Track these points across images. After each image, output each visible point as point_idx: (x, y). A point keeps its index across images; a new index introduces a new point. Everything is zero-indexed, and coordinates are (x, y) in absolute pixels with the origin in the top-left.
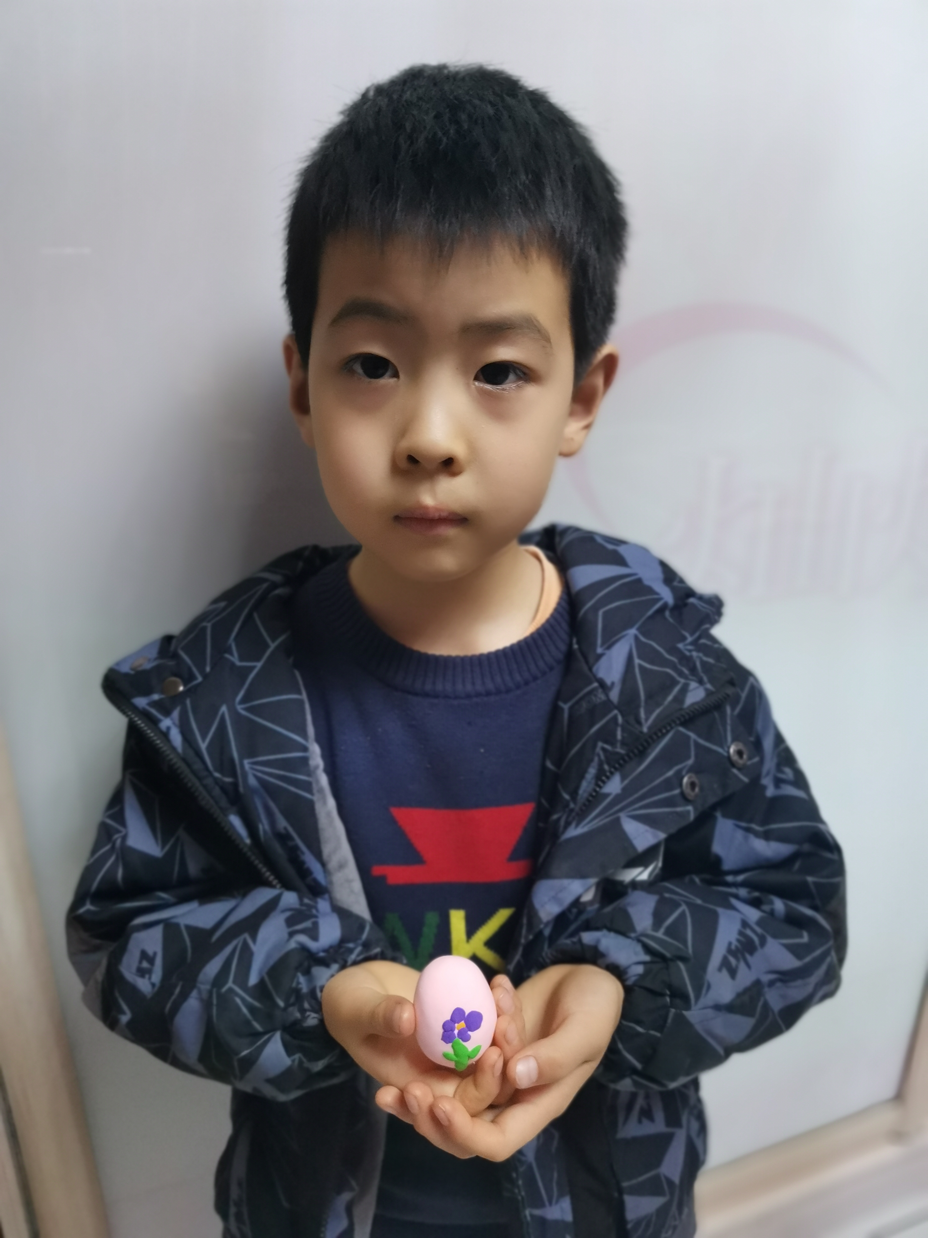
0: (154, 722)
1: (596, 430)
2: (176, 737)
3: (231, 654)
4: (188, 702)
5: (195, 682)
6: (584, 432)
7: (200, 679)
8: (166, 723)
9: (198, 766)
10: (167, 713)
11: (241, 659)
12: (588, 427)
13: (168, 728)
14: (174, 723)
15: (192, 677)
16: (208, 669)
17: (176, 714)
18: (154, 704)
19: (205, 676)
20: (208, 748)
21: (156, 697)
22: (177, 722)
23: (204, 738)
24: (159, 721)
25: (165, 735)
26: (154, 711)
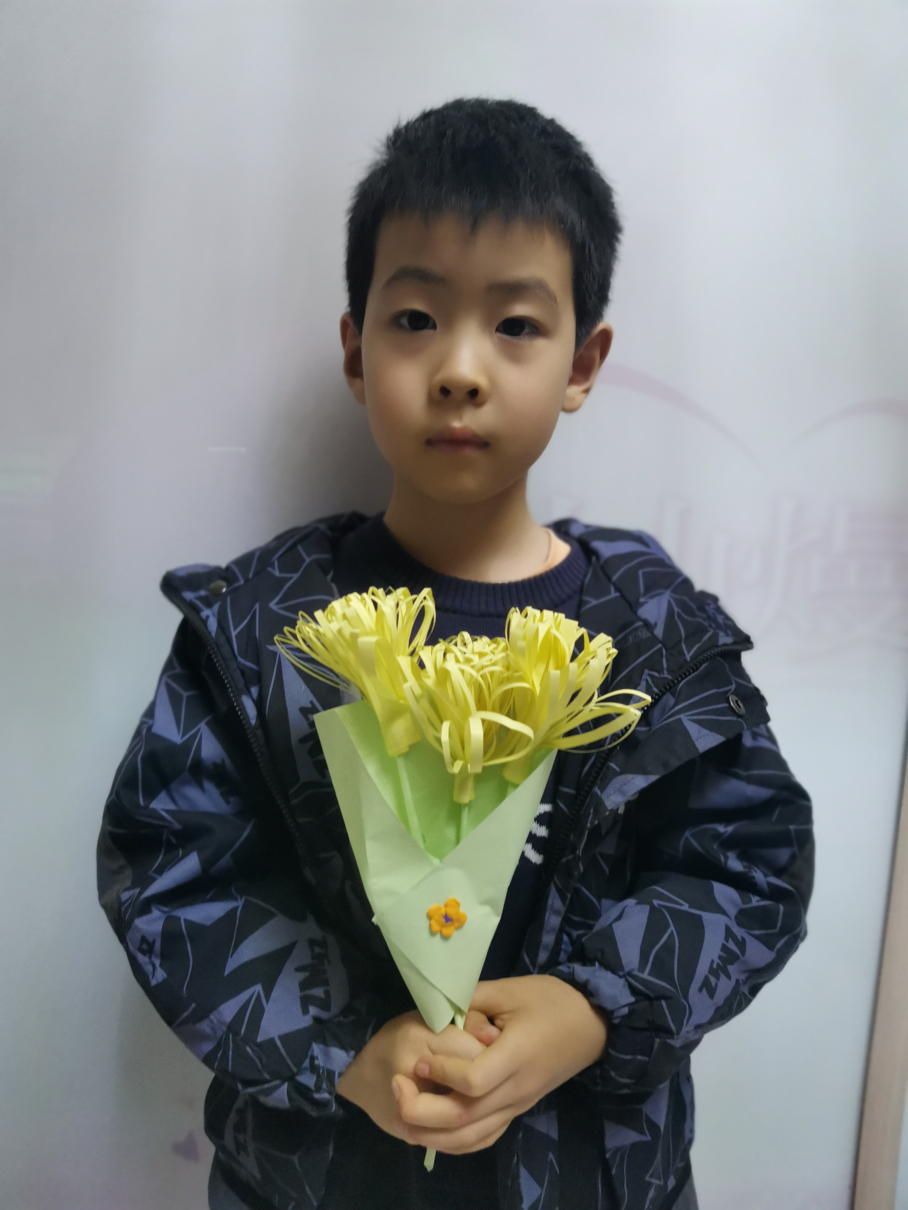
0: (198, 611)
1: (592, 392)
2: (213, 625)
3: (274, 568)
4: (229, 599)
5: (237, 585)
6: (584, 395)
7: (242, 582)
8: (205, 612)
9: (226, 649)
10: (209, 605)
11: (281, 571)
12: (587, 391)
13: (208, 617)
14: (213, 614)
15: (236, 579)
16: (251, 576)
17: (216, 607)
18: (200, 598)
19: (247, 581)
20: (237, 636)
21: (203, 593)
22: (216, 614)
23: (235, 629)
24: (202, 610)
25: (205, 622)
26: (198, 603)
